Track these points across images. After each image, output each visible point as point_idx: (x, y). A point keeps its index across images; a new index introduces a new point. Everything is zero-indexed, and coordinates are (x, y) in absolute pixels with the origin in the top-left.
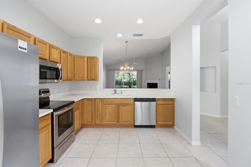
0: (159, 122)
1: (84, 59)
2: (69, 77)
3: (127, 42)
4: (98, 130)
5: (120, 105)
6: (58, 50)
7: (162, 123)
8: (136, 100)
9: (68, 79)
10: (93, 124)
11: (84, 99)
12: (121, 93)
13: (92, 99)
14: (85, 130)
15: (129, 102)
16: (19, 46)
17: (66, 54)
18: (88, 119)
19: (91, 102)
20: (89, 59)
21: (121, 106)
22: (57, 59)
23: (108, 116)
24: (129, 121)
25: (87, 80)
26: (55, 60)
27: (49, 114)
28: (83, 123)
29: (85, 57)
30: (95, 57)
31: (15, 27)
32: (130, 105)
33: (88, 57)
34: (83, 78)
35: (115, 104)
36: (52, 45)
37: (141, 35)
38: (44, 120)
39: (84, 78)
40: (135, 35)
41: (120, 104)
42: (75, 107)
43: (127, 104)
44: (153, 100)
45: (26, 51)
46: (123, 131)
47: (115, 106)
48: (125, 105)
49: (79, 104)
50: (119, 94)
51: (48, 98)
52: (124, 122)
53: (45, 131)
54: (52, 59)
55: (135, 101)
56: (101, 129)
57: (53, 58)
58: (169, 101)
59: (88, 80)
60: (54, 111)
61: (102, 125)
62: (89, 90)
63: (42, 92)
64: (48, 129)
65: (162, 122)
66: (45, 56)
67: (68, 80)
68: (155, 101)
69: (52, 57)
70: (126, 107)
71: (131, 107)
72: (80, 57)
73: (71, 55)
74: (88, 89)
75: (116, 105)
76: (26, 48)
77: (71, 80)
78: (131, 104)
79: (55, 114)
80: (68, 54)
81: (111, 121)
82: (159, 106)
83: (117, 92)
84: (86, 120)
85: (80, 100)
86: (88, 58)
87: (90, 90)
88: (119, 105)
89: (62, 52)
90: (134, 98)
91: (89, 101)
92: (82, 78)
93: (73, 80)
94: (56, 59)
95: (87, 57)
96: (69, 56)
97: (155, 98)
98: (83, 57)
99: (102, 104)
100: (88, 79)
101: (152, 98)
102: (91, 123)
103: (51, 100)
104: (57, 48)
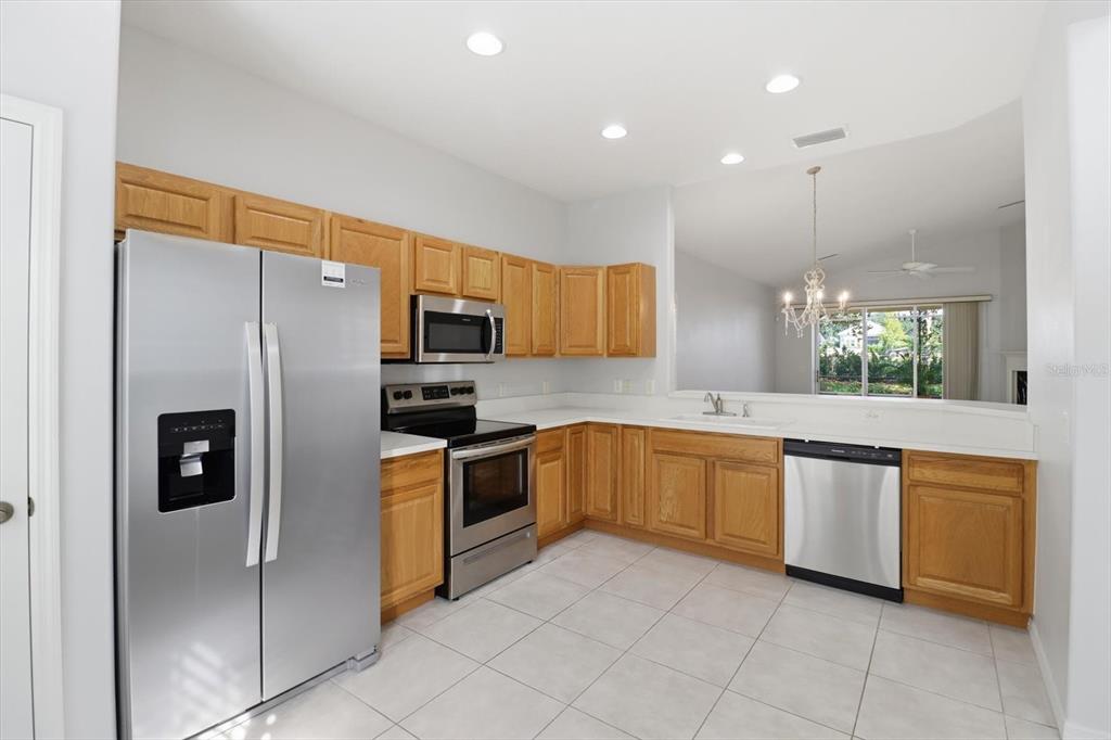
0: (920, 579)
1: (597, 275)
2: (537, 343)
3: (815, 171)
4: (630, 545)
5: (718, 463)
6: (491, 260)
7: (943, 588)
8: (794, 447)
9: (535, 352)
10: (619, 522)
11: (586, 424)
12: (746, 414)
13: (614, 426)
14: (588, 537)
15: (759, 455)
16: (323, 275)
17: (523, 267)
18: (598, 498)
19: (609, 436)
20: (612, 276)
21: (724, 467)
22: (489, 289)
23: (670, 502)
24: (757, 541)
25: (605, 355)
26: (482, 291)
27: (435, 452)
28: (583, 509)
29: (597, 268)
30: (634, 264)
31: (360, 221)
32: (765, 470)
33: (609, 268)
34: (591, 346)
35: (700, 457)
36: (469, 247)
37: (837, 134)
38: (417, 465)
39: (594, 346)
40: (802, 142)
41: (720, 458)
42: (540, 448)
43: (751, 462)
44: (889, 456)
45: (342, 285)
46: (722, 574)
47: (697, 462)
48: (740, 463)
49: (561, 438)
50: (735, 415)
51: (471, 410)
52: (736, 540)
53: (421, 497)
54: (473, 290)
55: (786, 452)
56: (644, 548)
57: (474, 287)
58: (990, 472)
59: (610, 355)
60: (449, 447)
61: (646, 532)
62: (618, 394)
63: (452, 390)
64: (432, 493)
65: (943, 579)
66: (447, 283)
67: (535, 355)
68: (897, 463)
69: (470, 284)
70: (743, 475)
71: (765, 477)
72: (577, 272)
73: (545, 268)
74: (618, 388)
75: (703, 462)
76: (343, 277)
77: (549, 354)
78: (766, 464)
79: (455, 454)
80: (534, 266)
81: (681, 526)
82: (920, 490)
83: (727, 407)
84: (592, 501)
85: (569, 426)
86: (611, 271)
87: (623, 394)
88: (714, 463)
89: (509, 264)
90: (785, 440)
91: (603, 432)
92: (587, 346)
93: (557, 355)
94: (485, 289)
95: (605, 270)
96: (536, 274)
97: (900, 450)
98: (590, 272)
99: (649, 450)
100: (611, 351)
101: (881, 448)
102: (610, 517)
103: (479, 415)
104: (487, 255)
